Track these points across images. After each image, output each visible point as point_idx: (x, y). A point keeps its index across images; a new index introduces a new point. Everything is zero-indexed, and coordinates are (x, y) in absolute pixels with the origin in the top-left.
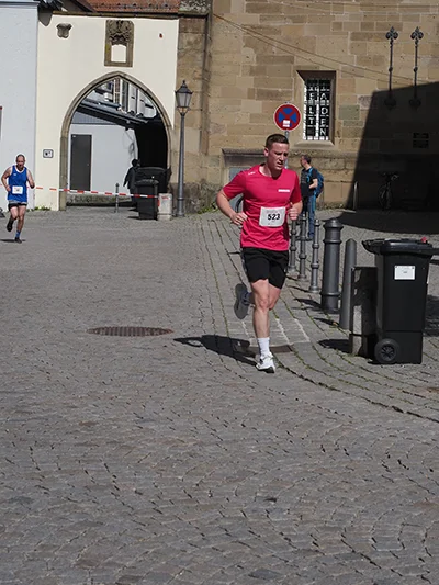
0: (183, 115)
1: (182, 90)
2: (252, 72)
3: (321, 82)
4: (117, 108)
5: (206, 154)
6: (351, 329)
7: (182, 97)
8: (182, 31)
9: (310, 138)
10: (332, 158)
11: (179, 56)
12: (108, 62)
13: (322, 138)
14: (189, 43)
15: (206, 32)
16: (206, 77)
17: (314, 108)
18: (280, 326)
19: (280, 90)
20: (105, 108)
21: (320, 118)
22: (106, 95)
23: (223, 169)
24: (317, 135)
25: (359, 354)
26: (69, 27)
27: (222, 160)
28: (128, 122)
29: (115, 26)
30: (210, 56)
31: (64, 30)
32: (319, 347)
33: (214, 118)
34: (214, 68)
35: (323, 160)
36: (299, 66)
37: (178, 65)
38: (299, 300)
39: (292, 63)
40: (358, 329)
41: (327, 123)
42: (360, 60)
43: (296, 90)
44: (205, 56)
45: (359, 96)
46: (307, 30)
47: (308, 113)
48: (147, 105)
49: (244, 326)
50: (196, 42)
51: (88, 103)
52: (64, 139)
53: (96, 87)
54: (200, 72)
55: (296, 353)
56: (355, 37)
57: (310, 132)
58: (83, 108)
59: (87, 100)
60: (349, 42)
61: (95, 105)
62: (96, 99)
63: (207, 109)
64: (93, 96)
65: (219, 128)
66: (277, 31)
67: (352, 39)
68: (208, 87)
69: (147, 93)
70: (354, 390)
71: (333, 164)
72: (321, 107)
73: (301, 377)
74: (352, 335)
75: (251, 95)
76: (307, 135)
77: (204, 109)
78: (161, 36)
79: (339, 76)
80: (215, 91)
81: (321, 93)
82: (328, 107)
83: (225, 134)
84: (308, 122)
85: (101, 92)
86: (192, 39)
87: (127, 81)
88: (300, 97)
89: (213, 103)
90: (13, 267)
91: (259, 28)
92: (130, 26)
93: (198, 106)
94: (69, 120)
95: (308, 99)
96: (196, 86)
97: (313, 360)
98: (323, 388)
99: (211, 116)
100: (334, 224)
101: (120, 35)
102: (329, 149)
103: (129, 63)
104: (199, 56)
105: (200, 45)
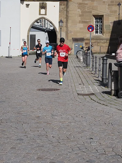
0: (61, 28)
1: (61, 21)
2: (80, 16)
3: (99, 18)
4: (42, 27)
5: (68, 39)
6: (111, 88)
7: (61, 23)
8: (60, 5)
9: (97, 34)
10: (103, 40)
11: (60, 12)
12: (40, 14)
13: (100, 34)
14: (62, 8)
15: (67, 5)
16: (67, 17)
17: (98, 25)
18: (90, 87)
19: (88, 21)
20: (39, 27)
21: (99, 28)
22: (39, 23)
23: (72, 43)
24: (99, 33)
25: (113, 96)
26: (29, 5)
27: (72, 41)
28: (46, 31)
29: (42, 4)
30: (68, 12)
31: (28, 5)
32: (102, 94)
33: (70, 29)
34: (69, 15)
35: (101, 40)
36: (93, 14)
37: (59, 14)
38: (95, 80)
39: (91, 13)
40: (113, 88)
41: (101, 30)
42: (110, 12)
43: (92, 21)
44: (67, 12)
45: (110, 22)
46: (95, 4)
47: (96, 27)
48: (51, 26)
49: (80, 88)
50: (64, 8)
51: (34, 26)
52: (28, 36)
53: (37, 21)
54: (65, 16)
55: (95, 95)
56: (109, 5)
57: (97, 32)
58: (33, 27)
59: (34, 25)
60: (107, 6)
61: (36, 26)
62: (37, 25)
63: (68, 27)
64: (36, 24)
65: (71, 32)
66: (87, 4)
67: (108, 6)
68: (68, 20)
69: (51, 22)
70: (113, 106)
71: (103, 41)
72: (99, 25)
73: (97, 102)
74: (111, 90)
75: (80, 22)
76: (96, 33)
77: (67, 27)
78: (54, 6)
79: (104, 16)
80: (70, 21)
81: (99, 21)
82: (102, 25)
83: (73, 33)
84: (96, 30)
85: (38, 23)
86: (63, 7)
87: (45, 19)
88: (94, 22)
89: (69, 25)
90: (15, 72)
91: (82, 3)
92: (46, 4)
93: (65, 26)
94: (29, 31)
95: (96, 23)
96: (64, 20)
97: (100, 97)
98: (104, 105)
99: (69, 28)
100: (105, 58)
101: (43, 7)
102: (102, 37)
103: (46, 14)
104: (65, 12)
105: (65, 9)
